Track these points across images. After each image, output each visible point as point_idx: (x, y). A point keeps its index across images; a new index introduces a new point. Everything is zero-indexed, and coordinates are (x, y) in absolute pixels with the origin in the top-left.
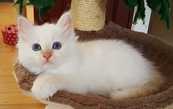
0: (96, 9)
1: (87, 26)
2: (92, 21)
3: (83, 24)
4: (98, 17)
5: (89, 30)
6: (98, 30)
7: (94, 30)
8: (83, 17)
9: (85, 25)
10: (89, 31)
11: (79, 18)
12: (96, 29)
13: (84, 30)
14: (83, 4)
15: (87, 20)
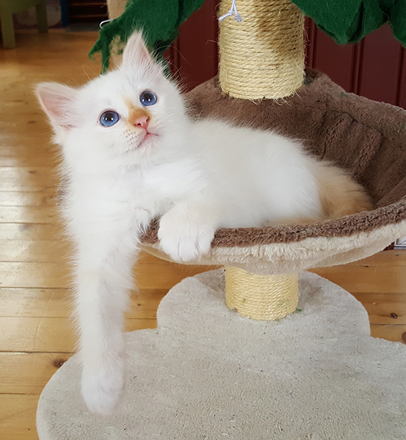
0: (270, 48)
1: (250, 89)
2: (260, 76)
3: (241, 84)
4: (275, 67)
5: (256, 98)
6: (278, 97)
7: (270, 98)
8: (241, 66)
9: (247, 84)
10: (256, 101)
11: (232, 69)
12: (275, 95)
13: (244, 97)
14: (238, 36)
15: (249, 74)
